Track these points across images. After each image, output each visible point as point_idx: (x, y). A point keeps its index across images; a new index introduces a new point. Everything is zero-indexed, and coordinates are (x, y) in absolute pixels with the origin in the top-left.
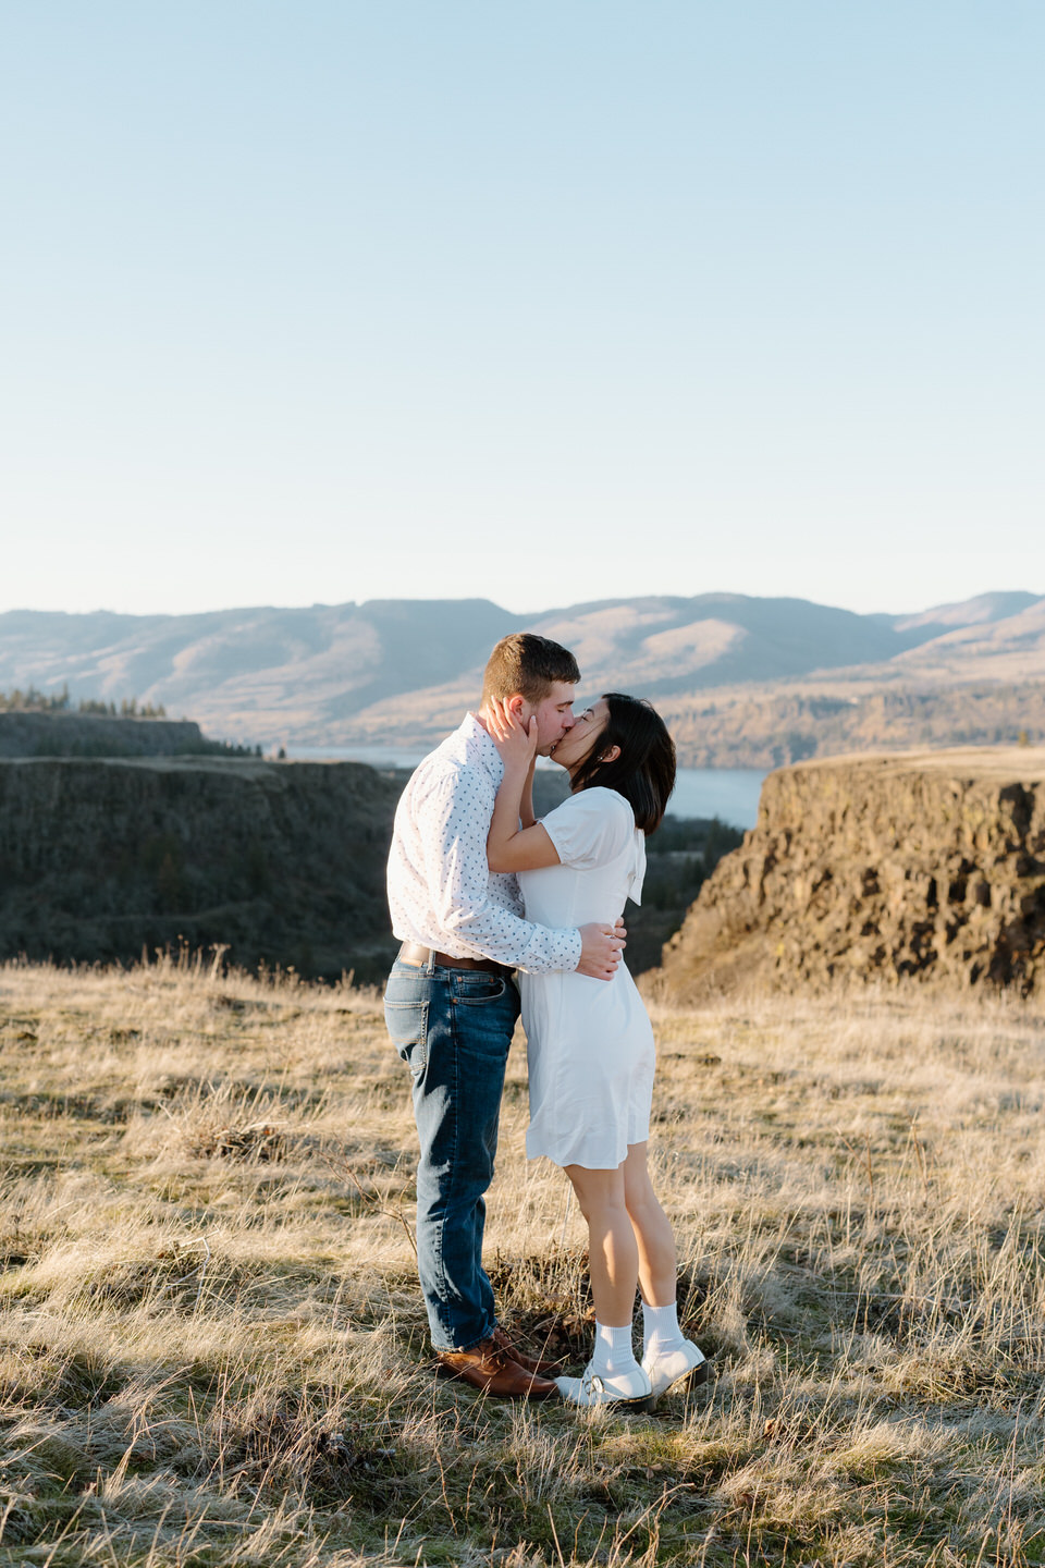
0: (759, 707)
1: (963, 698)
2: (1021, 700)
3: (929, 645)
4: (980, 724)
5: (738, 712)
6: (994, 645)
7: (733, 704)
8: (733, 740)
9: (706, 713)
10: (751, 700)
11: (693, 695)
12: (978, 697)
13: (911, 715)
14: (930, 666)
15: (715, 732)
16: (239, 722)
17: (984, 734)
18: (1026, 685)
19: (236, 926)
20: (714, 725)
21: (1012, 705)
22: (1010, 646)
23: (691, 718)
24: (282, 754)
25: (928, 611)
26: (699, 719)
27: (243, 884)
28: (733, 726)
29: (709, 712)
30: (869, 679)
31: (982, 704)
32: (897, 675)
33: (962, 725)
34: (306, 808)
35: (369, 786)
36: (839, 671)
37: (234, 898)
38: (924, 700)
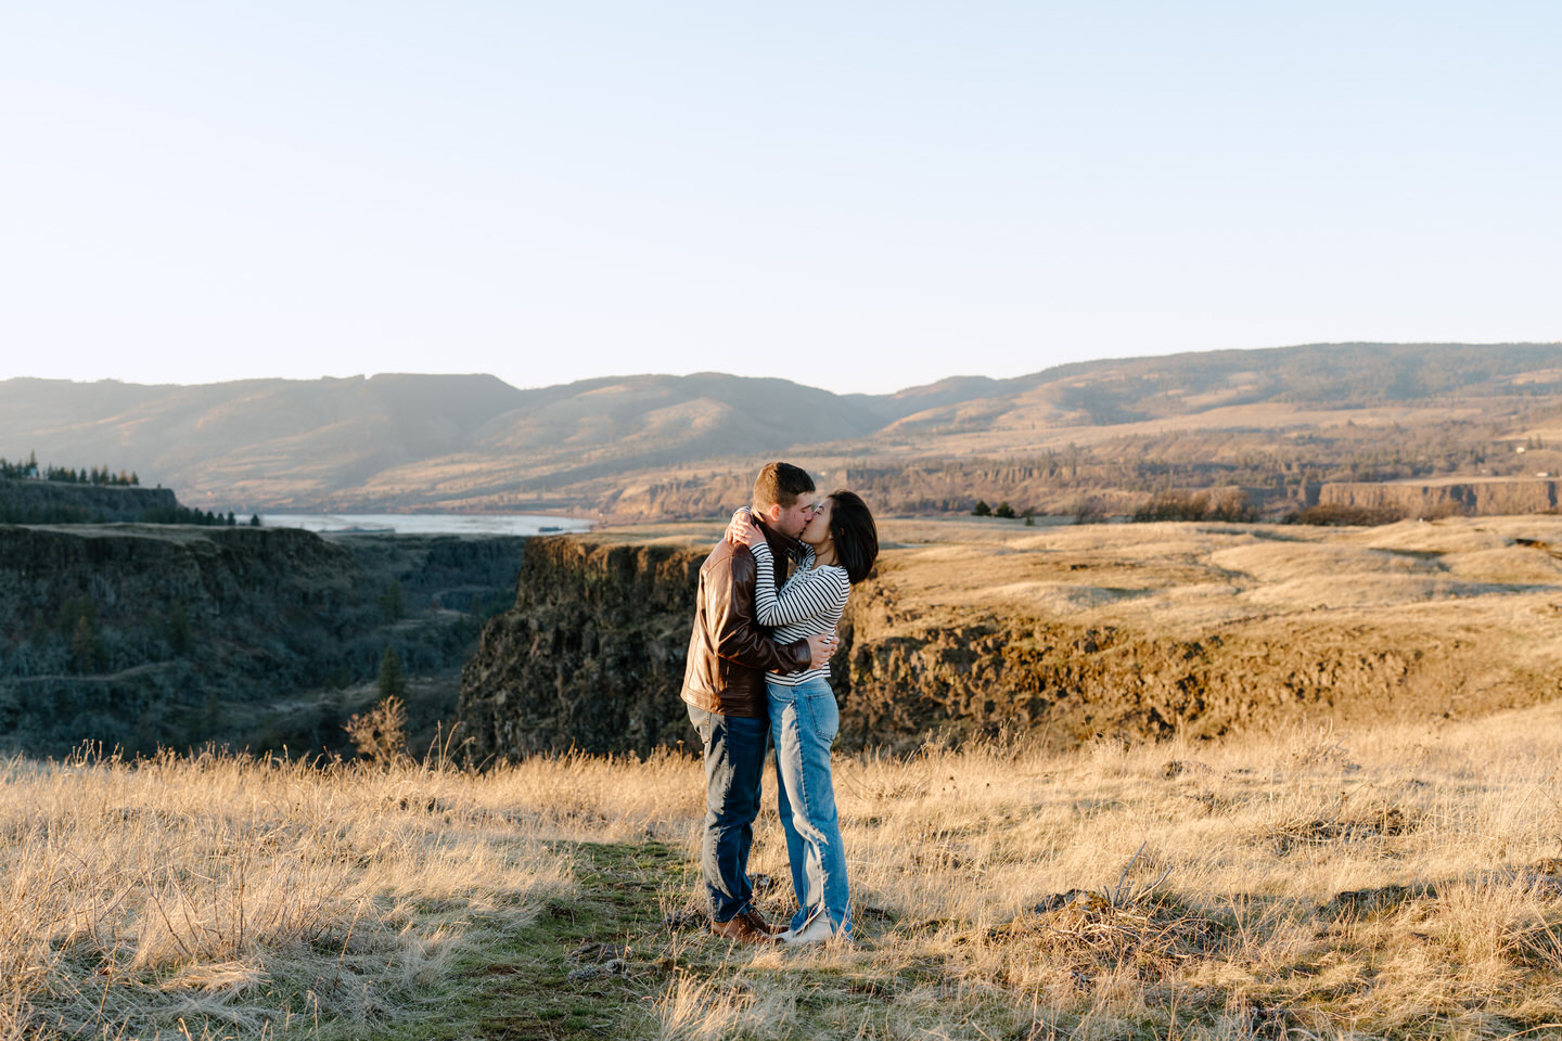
0: (736, 478)
1: (917, 472)
2: (966, 475)
3: (896, 424)
4: (929, 496)
5: (717, 483)
6: (952, 427)
7: (714, 476)
8: (710, 508)
9: (688, 484)
10: (730, 473)
11: (680, 468)
12: (930, 471)
13: (870, 488)
14: (895, 444)
15: (696, 502)
16: (243, 490)
17: (933, 505)
18: (976, 462)
19: (152, 685)
20: (696, 495)
21: (959, 479)
22: (966, 426)
23: (674, 490)
24: (255, 521)
25: (899, 393)
26: (681, 490)
27: (163, 644)
28: (712, 497)
29: (693, 483)
30: (841, 454)
31: (933, 478)
32: (865, 451)
33: (915, 497)
34: (241, 572)
35: (309, 551)
36: (813, 448)
37: (154, 659)
38: (882, 473)
